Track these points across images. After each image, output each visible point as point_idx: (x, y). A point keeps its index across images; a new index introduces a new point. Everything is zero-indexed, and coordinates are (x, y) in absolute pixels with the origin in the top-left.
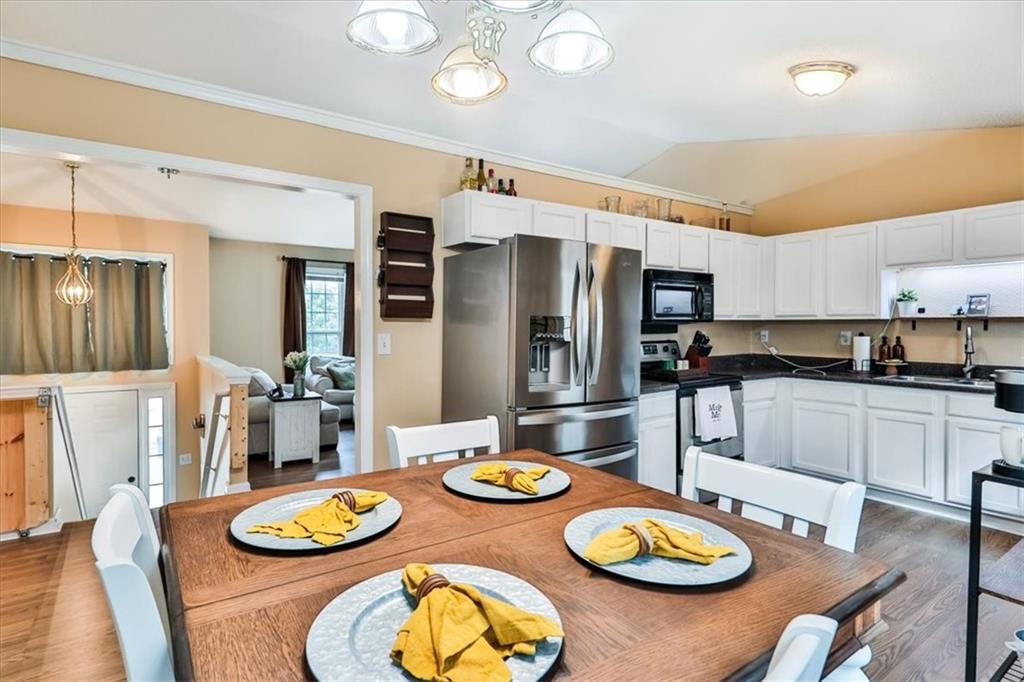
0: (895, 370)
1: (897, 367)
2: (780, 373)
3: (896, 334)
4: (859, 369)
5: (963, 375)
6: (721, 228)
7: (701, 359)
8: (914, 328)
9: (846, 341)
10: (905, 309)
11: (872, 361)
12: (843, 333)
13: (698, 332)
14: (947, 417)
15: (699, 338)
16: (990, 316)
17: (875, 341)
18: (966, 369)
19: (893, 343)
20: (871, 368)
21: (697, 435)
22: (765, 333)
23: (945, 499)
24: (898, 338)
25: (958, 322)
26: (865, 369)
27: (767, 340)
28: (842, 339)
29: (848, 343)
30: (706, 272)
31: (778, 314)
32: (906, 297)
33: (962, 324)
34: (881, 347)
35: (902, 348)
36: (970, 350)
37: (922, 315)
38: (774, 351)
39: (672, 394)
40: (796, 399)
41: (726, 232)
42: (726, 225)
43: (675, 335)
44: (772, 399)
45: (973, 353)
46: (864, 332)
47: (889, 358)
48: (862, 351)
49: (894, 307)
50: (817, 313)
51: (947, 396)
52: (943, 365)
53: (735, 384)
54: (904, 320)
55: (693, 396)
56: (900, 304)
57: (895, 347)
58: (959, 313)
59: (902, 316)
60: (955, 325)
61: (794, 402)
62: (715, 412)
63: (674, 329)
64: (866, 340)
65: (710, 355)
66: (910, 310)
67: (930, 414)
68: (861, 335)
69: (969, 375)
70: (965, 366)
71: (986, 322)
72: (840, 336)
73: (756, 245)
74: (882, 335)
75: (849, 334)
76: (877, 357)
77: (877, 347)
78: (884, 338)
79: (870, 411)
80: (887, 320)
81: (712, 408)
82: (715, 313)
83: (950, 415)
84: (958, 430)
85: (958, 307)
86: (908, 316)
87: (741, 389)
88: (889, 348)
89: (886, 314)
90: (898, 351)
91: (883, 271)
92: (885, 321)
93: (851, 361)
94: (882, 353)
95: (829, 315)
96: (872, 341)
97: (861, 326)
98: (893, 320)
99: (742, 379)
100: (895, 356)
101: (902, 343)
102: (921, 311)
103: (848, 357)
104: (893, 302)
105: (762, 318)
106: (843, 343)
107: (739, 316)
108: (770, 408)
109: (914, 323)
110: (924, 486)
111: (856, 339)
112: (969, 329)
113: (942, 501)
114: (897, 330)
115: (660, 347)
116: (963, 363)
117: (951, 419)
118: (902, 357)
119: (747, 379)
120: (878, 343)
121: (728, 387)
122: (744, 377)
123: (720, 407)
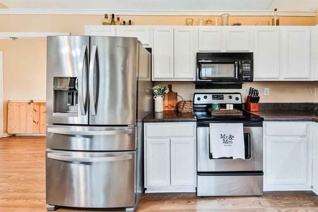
7: (252, 104)
13: (251, 88)
21: (211, 152)
41: (275, 26)
42: (276, 23)
43: (239, 89)
53: (253, 122)
63: (240, 87)
81: (223, 137)
87: (262, 126)
108: (300, 142)
115: (226, 96)
121: (242, 124)
122: (265, 119)
123: (231, 137)
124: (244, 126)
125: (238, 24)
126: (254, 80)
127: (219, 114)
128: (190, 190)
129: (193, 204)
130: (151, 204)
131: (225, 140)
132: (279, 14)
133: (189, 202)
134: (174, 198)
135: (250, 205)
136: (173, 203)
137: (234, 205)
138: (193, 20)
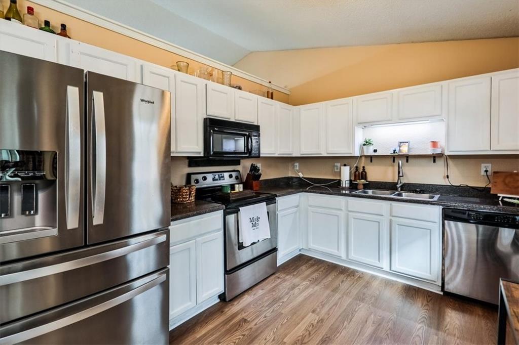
0: (362, 187)
1: (363, 184)
2: (301, 190)
3: (362, 165)
4: (344, 186)
5: (396, 189)
6: (268, 97)
7: (254, 182)
8: (371, 161)
9: (337, 169)
10: (367, 151)
11: (351, 181)
12: (336, 164)
13: (252, 164)
14: (391, 218)
15: (254, 168)
16: (409, 154)
17: (352, 169)
18: (398, 186)
19: (361, 170)
20: (350, 186)
21: (240, 242)
22: (297, 164)
23: (390, 270)
24: (364, 167)
25: (394, 157)
26: (347, 186)
27: (298, 169)
28: (335, 168)
29: (339, 170)
30: (256, 124)
31: (301, 153)
32: (367, 143)
33: (396, 159)
34: (355, 172)
35: (365, 172)
36: (401, 175)
37: (376, 154)
38: (301, 175)
39: (220, 213)
40: (311, 206)
41: (270, 100)
42: (271, 96)
43: (238, 166)
44: (297, 207)
45: (403, 176)
46: (347, 164)
47: (359, 179)
48: (345, 175)
49: (362, 150)
50: (322, 153)
51: (391, 204)
52: (386, 183)
53: (270, 200)
54: (366, 157)
55: (237, 213)
56: (365, 147)
57: (362, 172)
58: (394, 153)
59: (365, 154)
60: (392, 159)
61: (310, 208)
62: (254, 222)
63: (238, 163)
64: (348, 168)
65: (260, 179)
66: (369, 151)
67: (382, 215)
68: (345, 165)
69: (399, 189)
70: (397, 183)
71: (407, 157)
72: (334, 166)
73: (290, 110)
74: (355, 165)
75: (339, 165)
76: (353, 179)
77: (353, 172)
78: (357, 167)
79: (350, 214)
80: (358, 157)
81: (251, 220)
82: (261, 152)
83: (393, 216)
84: (397, 226)
85: (394, 149)
86: (369, 154)
87: (275, 203)
88: (359, 173)
89: (357, 154)
90: (364, 175)
91: (356, 127)
92: (357, 157)
93: (340, 181)
94: (355, 176)
95: (328, 154)
96: (350, 169)
97: (345, 160)
98: (361, 157)
99: (277, 197)
100: (362, 179)
101: (366, 170)
102: (375, 151)
103: (338, 178)
104: (361, 146)
105: (294, 156)
106: (336, 170)
107: (279, 154)
108: (296, 213)
109: (371, 158)
110: (379, 261)
111: (342, 168)
112: (400, 162)
113: (388, 270)
114: (363, 163)
115: (226, 175)
116: (397, 182)
117: (393, 219)
118: (366, 179)
119: (280, 196)
120: (353, 170)
121: (265, 203)
122: (278, 195)
123: (258, 218)
124: (267, 205)
125: (240, 88)
126: (261, 156)
127: (237, 197)
128: (212, 302)
129: (228, 311)
130: (181, 341)
131: (254, 223)
132: (273, 87)
133: (222, 312)
134: (201, 320)
135: (274, 283)
136: (206, 323)
137: (262, 289)
138: (188, 64)
